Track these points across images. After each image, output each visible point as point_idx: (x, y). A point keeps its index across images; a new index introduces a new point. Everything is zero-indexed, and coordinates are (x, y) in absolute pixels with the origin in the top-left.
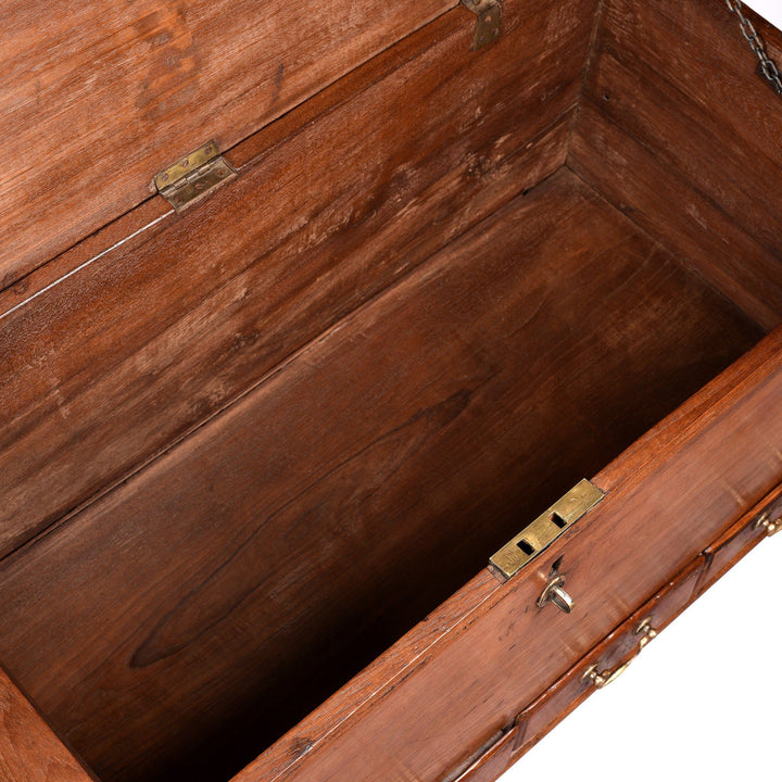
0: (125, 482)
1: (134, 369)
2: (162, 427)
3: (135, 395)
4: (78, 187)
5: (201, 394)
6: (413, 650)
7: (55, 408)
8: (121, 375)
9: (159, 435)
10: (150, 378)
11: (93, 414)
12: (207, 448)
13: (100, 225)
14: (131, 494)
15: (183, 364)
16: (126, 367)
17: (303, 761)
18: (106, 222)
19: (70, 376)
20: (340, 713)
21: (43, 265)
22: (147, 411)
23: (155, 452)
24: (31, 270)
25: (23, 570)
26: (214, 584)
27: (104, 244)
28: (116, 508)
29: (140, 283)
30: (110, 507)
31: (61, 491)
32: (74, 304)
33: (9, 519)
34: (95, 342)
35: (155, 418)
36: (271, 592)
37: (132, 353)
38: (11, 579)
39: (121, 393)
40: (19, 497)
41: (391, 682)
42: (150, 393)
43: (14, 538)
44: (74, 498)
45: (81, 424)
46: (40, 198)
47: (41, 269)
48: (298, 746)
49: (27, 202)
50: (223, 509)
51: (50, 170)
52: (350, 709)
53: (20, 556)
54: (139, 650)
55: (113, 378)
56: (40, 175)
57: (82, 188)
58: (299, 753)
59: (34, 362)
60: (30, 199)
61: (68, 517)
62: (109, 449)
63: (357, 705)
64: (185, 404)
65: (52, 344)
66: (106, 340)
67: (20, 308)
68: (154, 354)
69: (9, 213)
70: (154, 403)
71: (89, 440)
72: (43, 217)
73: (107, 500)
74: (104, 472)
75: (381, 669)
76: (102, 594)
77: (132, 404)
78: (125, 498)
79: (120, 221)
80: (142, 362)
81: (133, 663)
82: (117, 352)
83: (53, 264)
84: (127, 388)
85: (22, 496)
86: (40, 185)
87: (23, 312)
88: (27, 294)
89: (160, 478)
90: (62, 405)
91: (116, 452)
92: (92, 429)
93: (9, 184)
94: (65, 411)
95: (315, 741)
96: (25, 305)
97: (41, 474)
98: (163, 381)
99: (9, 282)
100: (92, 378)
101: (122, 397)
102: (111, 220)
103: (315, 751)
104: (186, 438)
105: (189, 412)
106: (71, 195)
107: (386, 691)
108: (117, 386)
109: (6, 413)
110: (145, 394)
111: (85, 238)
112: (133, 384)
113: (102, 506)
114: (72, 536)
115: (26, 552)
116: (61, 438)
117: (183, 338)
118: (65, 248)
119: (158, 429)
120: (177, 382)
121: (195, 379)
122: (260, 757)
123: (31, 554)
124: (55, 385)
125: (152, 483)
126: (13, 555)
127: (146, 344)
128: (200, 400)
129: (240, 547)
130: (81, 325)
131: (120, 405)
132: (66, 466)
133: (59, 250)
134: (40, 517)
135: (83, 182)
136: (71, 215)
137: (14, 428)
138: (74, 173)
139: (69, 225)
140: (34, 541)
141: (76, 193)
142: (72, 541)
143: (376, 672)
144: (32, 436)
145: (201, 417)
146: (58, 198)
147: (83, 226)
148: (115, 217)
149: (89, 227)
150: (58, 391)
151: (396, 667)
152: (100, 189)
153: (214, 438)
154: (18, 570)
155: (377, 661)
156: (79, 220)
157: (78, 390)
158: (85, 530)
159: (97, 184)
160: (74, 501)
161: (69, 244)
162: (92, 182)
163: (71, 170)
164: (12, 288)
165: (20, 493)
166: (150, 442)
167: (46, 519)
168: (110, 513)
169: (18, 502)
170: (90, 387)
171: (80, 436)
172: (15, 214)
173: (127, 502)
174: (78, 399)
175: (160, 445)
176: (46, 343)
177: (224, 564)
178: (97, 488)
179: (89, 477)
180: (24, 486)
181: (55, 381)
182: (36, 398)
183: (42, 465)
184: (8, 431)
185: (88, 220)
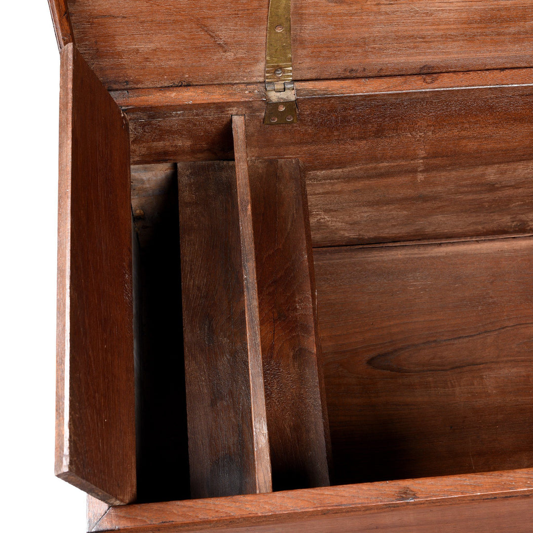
0: (440, 244)
1: (483, 175)
2: (484, 223)
3: (476, 192)
4: (507, 31)
5: (523, 217)
6: (526, 483)
7: (414, 171)
8: (472, 174)
9: (480, 227)
10: (492, 187)
11: (439, 189)
12: (507, 254)
13: (509, 66)
14: (440, 254)
15: (520, 190)
16: (479, 171)
17: (402, 505)
18: (514, 66)
19: (435, 155)
20: (448, 491)
21: (454, 72)
22: (479, 208)
23: (472, 236)
24: (444, 71)
25: (342, 261)
26: (453, 344)
27: (502, 80)
28: (423, 258)
29: (515, 120)
30: (420, 254)
31: (394, 226)
32: (460, 110)
33: (351, 224)
34: (464, 142)
35: (482, 215)
36: (486, 373)
37: (487, 164)
38: (332, 262)
39: (466, 186)
40: (364, 214)
41: (496, 494)
42: (487, 196)
43: (348, 237)
44: (401, 235)
45: (427, 191)
46: (476, 25)
47: (451, 74)
48: (405, 493)
49: (464, 23)
50: (491, 300)
51: (493, 9)
52: (456, 493)
53: (346, 251)
54: (379, 355)
55: (465, 173)
56: (484, 9)
57: (509, 34)
58: (403, 498)
59: (414, 133)
60: (469, 22)
61: (391, 245)
62: (440, 218)
63: (462, 493)
64: (509, 217)
65: (432, 128)
66: (472, 145)
67: (421, 92)
68: (503, 173)
69: (449, 24)
70: (487, 205)
71: (429, 204)
72: (471, 39)
73: (422, 249)
74: (429, 230)
75: (494, 480)
76: (380, 306)
77: (470, 197)
78: (433, 255)
79: (524, 70)
80: (491, 174)
81: (370, 362)
82: (476, 158)
83: (461, 75)
84: (471, 185)
85: (365, 215)
86: (481, 17)
87: (422, 96)
88: (430, 86)
89: (464, 255)
90: (421, 171)
91: (443, 221)
92: (434, 198)
93: (459, 4)
94: (420, 177)
95: (418, 498)
96: (426, 92)
97: (385, 208)
98: (499, 194)
99: (425, 71)
100: (450, 165)
101: (466, 189)
102: (518, 65)
103: (414, 504)
104: (498, 240)
105: (509, 224)
106: (499, 34)
107: (489, 497)
108: (466, 180)
109: (379, 155)
110: (483, 196)
111: (494, 69)
112: (477, 185)
113: (416, 251)
114: (385, 258)
115: (352, 251)
116: (410, 192)
117: (529, 173)
118: (476, 69)
119: (480, 223)
120: (510, 200)
121: (523, 205)
122: (376, 483)
123: (353, 254)
124: (422, 156)
125: (457, 255)
126: (343, 248)
127: (500, 163)
128: (521, 220)
129: (486, 332)
130: (459, 126)
131: (462, 193)
132: (405, 212)
133: (471, 68)
134: (372, 235)
135: (512, 30)
136: (491, 48)
137: (380, 169)
138: (509, 20)
139: (488, 54)
140: (361, 247)
141: (504, 35)
142: (383, 262)
143: (490, 480)
144: (389, 180)
145: (515, 232)
146: (488, 31)
147: (497, 60)
148: (523, 65)
149: (501, 62)
150: (422, 161)
151: (505, 487)
152: (523, 40)
153: (516, 251)
154: (340, 259)
155: (496, 473)
156: (496, 54)
157: (437, 168)
158: (396, 260)
159: (522, 36)
160: (400, 237)
161: (480, 68)
162: (519, 33)
163: (508, 17)
164: (424, 76)
165: (366, 212)
166: (471, 228)
167: (375, 238)
168: (418, 258)
169: (362, 217)
170: (446, 170)
171: (424, 199)
172: (452, 27)
173: (433, 258)
174: (434, 173)
175: (478, 234)
176: (428, 126)
177: (467, 337)
178: (420, 238)
179: (417, 227)
180: (370, 209)
181: (422, 153)
182: (405, 157)
183: (389, 202)
184: (375, 168)
185: (502, 58)
